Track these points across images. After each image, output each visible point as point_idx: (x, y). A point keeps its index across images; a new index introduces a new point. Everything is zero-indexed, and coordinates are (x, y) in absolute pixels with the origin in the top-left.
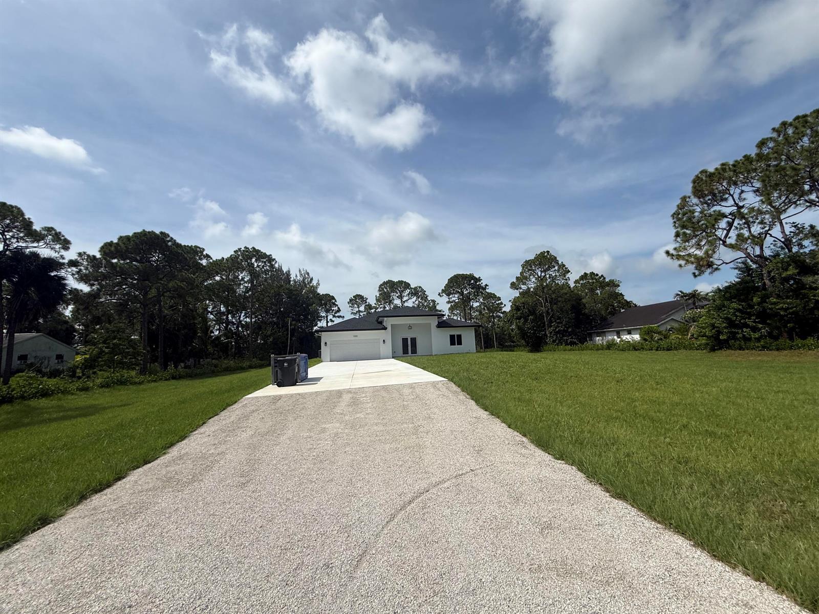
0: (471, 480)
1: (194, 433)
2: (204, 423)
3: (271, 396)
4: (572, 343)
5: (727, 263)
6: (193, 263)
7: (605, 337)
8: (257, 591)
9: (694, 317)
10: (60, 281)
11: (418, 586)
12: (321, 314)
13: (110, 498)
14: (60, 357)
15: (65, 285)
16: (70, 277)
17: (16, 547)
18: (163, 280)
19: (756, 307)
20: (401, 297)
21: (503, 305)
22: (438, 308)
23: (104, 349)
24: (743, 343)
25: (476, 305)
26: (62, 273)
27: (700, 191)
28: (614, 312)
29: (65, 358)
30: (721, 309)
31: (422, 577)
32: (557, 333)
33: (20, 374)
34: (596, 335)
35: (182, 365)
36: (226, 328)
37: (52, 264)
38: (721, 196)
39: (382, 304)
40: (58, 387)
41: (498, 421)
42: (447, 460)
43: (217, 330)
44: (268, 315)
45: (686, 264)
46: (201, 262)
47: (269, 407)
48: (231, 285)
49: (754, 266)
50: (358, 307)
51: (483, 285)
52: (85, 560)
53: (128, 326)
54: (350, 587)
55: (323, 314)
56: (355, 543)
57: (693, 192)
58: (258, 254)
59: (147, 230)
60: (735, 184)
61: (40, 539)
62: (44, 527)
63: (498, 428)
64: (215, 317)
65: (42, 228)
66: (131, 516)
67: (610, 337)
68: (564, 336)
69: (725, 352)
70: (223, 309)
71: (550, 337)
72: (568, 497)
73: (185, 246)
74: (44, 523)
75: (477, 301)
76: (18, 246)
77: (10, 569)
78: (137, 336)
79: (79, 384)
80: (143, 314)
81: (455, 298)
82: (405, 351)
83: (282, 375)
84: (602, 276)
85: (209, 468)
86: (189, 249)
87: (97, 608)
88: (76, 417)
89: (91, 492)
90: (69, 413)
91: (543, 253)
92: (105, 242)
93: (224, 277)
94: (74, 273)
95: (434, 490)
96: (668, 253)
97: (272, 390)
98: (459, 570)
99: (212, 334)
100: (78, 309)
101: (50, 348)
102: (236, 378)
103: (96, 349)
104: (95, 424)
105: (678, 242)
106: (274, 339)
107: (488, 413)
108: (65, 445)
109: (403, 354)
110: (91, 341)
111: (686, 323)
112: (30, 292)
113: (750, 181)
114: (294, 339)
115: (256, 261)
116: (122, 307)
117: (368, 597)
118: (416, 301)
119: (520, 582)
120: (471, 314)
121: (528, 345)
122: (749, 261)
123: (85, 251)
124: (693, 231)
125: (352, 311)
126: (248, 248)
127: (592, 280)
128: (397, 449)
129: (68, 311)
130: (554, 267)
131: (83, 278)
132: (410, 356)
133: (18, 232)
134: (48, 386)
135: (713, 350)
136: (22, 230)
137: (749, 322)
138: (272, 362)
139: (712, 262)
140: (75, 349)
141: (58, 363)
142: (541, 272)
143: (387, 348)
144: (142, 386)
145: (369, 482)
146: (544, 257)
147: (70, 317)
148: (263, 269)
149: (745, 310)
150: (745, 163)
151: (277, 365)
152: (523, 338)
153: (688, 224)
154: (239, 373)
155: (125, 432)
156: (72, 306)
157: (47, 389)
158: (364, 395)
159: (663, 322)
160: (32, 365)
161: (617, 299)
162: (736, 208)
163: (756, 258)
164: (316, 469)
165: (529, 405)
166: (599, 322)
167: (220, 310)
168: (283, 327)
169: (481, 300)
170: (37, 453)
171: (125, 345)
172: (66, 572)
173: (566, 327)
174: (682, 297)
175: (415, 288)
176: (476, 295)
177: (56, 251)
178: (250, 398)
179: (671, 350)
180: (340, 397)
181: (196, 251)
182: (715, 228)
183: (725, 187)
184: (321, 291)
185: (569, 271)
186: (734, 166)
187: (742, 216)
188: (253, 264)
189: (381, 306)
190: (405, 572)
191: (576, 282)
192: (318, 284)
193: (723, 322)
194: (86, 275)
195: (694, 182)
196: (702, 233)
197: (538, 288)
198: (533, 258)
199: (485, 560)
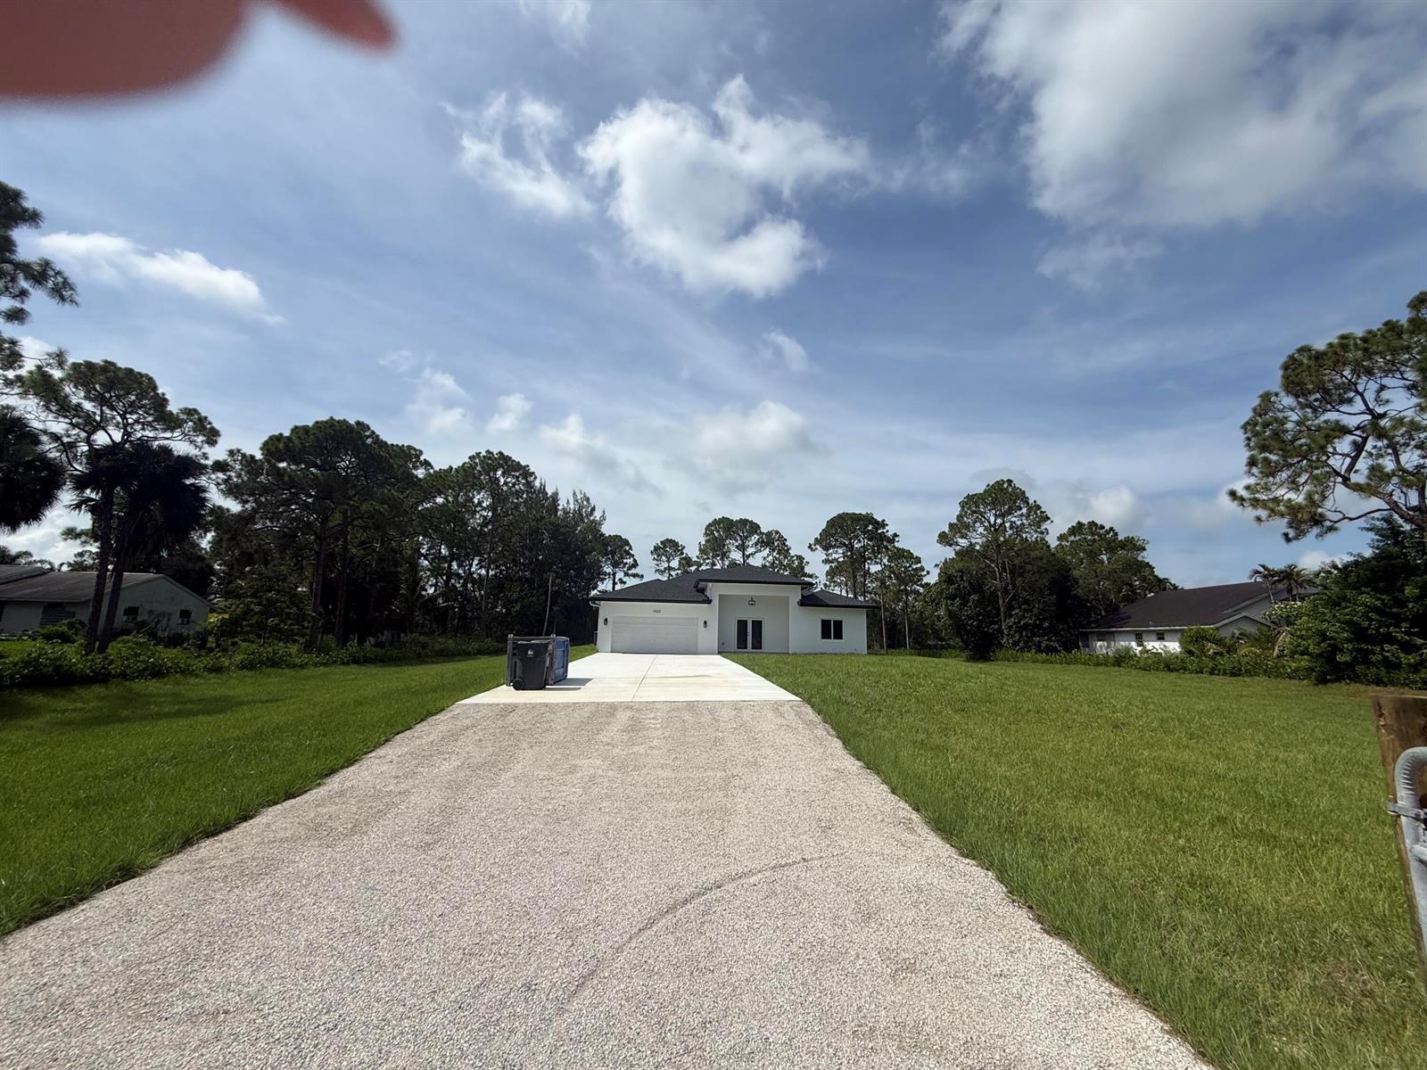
0: (798, 876)
1: (370, 755)
2: (387, 741)
3: (500, 704)
4: (1050, 650)
5: (1351, 519)
6: (402, 474)
7: (1113, 643)
8: (414, 1013)
9: (1289, 616)
10: (198, 494)
11: (663, 1035)
12: (605, 569)
13: (226, 847)
14: (185, 614)
15: (205, 499)
16: (213, 488)
17: (81, 907)
18: (354, 499)
19: (1410, 605)
20: (742, 548)
21: (925, 573)
22: (807, 570)
23: (252, 606)
24: (1383, 672)
25: (874, 568)
26: (203, 481)
27: (1298, 384)
28: (1131, 598)
29: (193, 616)
30: (1339, 605)
31: (672, 1023)
32: (1021, 629)
33: (125, 637)
34: (1096, 638)
35: (372, 640)
36: (447, 582)
37: (191, 466)
38: (1340, 395)
39: (709, 558)
40: (177, 664)
41: (875, 780)
42: (767, 839)
43: (431, 586)
44: (516, 566)
45: (1270, 516)
46: (415, 473)
47: (494, 723)
48: (460, 512)
49: (1407, 527)
50: (669, 562)
51: (890, 534)
52: (175, 936)
53: (293, 571)
54: (555, 1024)
55: (608, 569)
56: (581, 957)
57: (1284, 385)
58: (506, 463)
59: (337, 418)
60: (1369, 372)
61: (116, 898)
62: (125, 881)
63: (873, 792)
64: (431, 564)
65: (181, 410)
66: (252, 878)
67: (1122, 643)
68: (1034, 635)
69: (1346, 687)
70: (444, 551)
71: (1008, 635)
72: (960, 922)
73: (392, 445)
74: (126, 875)
75: (876, 563)
76: (143, 436)
77: (69, 937)
78: (306, 587)
79: (207, 661)
80: (318, 554)
81: (838, 554)
82: (742, 643)
83: (524, 671)
84: (1111, 529)
85: (381, 814)
86: (398, 451)
87: (180, 1008)
88: (195, 714)
89: (201, 835)
90: (189, 706)
91: (999, 484)
92: (271, 434)
93: (450, 499)
94: (220, 481)
95: (730, 887)
96: (1233, 494)
97: (505, 695)
98: (736, 1019)
99: (424, 593)
100: (221, 540)
101: (172, 599)
102: (450, 669)
103: (242, 606)
104: (223, 727)
105: (1253, 475)
106: (522, 607)
107: (859, 764)
108: (174, 757)
109: (738, 648)
110: (234, 591)
111: (1273, 626)
112: (152, 508)
113: (1398, 369)
114: (556, 608)
115: (503, 474)
116: (287, 539)
117: (581, 1042)
118: (768, 555)
119: (831, 1051)
120: (865, 585)
121: (966, 648)
122: (1396, 516)
123: (239, 448)
124: (1283, 456)
125: (657, 568)
126: (492, 453)
127: (1091, 537)
128: (685, 813)
129: (206, 541)
130: (1021, 509)
131: (232, 490)
132: (748, 653)
133: (146, 415)
134: (163, 660)
135: (1322, 680)
136: (152, 412)
137: (1397, 632)
138: (510, 647)
139: (1321, 515)
140: (208, 604)
141: (182, 623)
142: (996, 515)
143: (710, 636)
144: (305, 671)
145: (626, 861)
146: (1002, 490)
147: (208, 550)
148: (513, 489)
149: (1388, 610)
150: (1388, 334)
151: (516, 652)
152: (959, 634)
153: (1273, 443)
154: (459, 661)
155: (265, 744)
156: (213, 534)
157: (160, 664)
158: (652, 715)
159: (1227, 621)
160: (144, 623)
161: (1140, 573)
162: (1369, 417)
163: (1411, 513)
164: (547, 833)
165: (938, 756)
166: (1103, 613)
167: (440, 552)
168: (539, 587)
169: (885, 561)
170: (132, 765)
171: (284, 602)
172: (145, 951)
173: (1038, 619)
174: (1265, 577)
175: (769, 534)
176: (876, 553)
177: (196, 446)
178: (465, 705)
179: (1239, 675)
180: (613, 715)
181: (409, 455)
182: (1326, 453)
183: (1346, 378)
184: (607, 529)
185: (1049, 518)
186: (1364, 340)
187: (1381, 434)
188: (498, 479)
189: (707, 561)
190: (648, 1012)
191: (1061, 538)
192: (603, 518)
193: (1343, 628)
194: (237, 485)
195: (1286, 367)
196: (1302, 461)
197: (988, 547)
198: (982, 492)
199: (783, 1009)
